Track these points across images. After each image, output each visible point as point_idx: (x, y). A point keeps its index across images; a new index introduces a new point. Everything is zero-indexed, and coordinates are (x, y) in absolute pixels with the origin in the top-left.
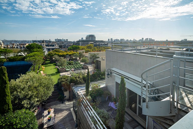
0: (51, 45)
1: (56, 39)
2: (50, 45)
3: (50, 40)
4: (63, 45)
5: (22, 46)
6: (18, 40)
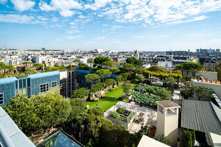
0: (182, 58)
1: (198, 50)
2: (180, 58)
3: (189, 50)
4: (207, 57)
5: (151, 57)
6: (153, 51)
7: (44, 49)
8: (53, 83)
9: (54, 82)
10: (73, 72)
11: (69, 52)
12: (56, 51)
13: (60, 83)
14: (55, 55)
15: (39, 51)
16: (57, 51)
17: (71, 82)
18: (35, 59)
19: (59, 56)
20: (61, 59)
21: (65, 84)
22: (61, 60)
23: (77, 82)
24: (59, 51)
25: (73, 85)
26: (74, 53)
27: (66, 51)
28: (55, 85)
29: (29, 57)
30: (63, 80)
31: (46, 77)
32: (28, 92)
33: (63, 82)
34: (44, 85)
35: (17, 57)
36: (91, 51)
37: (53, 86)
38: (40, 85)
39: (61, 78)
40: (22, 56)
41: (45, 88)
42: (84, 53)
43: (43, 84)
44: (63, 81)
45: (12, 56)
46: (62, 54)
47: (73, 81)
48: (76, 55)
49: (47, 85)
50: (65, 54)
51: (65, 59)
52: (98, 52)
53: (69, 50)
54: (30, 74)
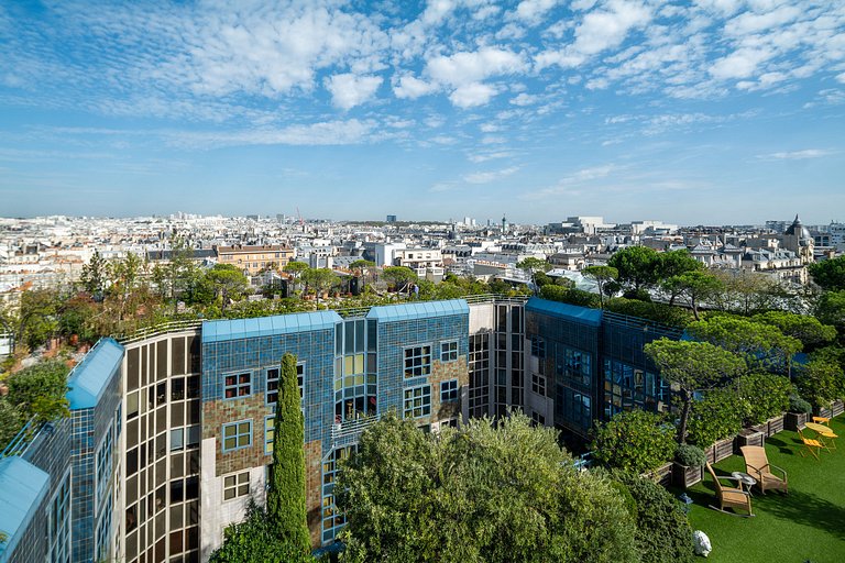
7: (393, 218)
8: (445, 347)
9: (450, 341)
10: (515, 310)
11: (469, 227)
12: (430, 224)
13: (467, 348)
14: (426, 238)
15: (381, 224)
16: (433, 227)
17: (509, 351)
18: (374, 250)
19: (442, 243)
20: (448, 253)
21: (486, 355)
22: (450, 256)
23: (534, 353)
24: (439, 224)
25: (515, 364)
26: (490, 233)
27: (460, 224)
28: (454, 356)
29: (358, 245)
30: (478, 336)
31: (424, 320)
32: (368, 370)
33: (478, 348)
34: (418, 351)
35: (327, 242)
36: (553, 225)
37: (445, 357)
38: (405, 348)
39: (473, 330)
40: (338, 241)
41: (418, 361)
42: (528, 233)
43: (413, 347)
44: (478, 343)
45: (315, 241)
46: (451, 236)
47: (515, 346)
48: (497, 241)
49: (428, 349)
50: (458, 237)
51: (461, 255)
52: (583, 230)
53: (468, 220)
54: (376, 305)
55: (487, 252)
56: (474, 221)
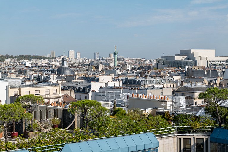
12: (29, 58)
16: (34, 61)
24: (40, 58)
26: (101, 67)
36: (166, 58)
42: (142, 67)
48: (112, 75)
52: (196, 63)
53: (72, 54)
54: (68, 141)
55: (107, 87)
56: (79, 55)
